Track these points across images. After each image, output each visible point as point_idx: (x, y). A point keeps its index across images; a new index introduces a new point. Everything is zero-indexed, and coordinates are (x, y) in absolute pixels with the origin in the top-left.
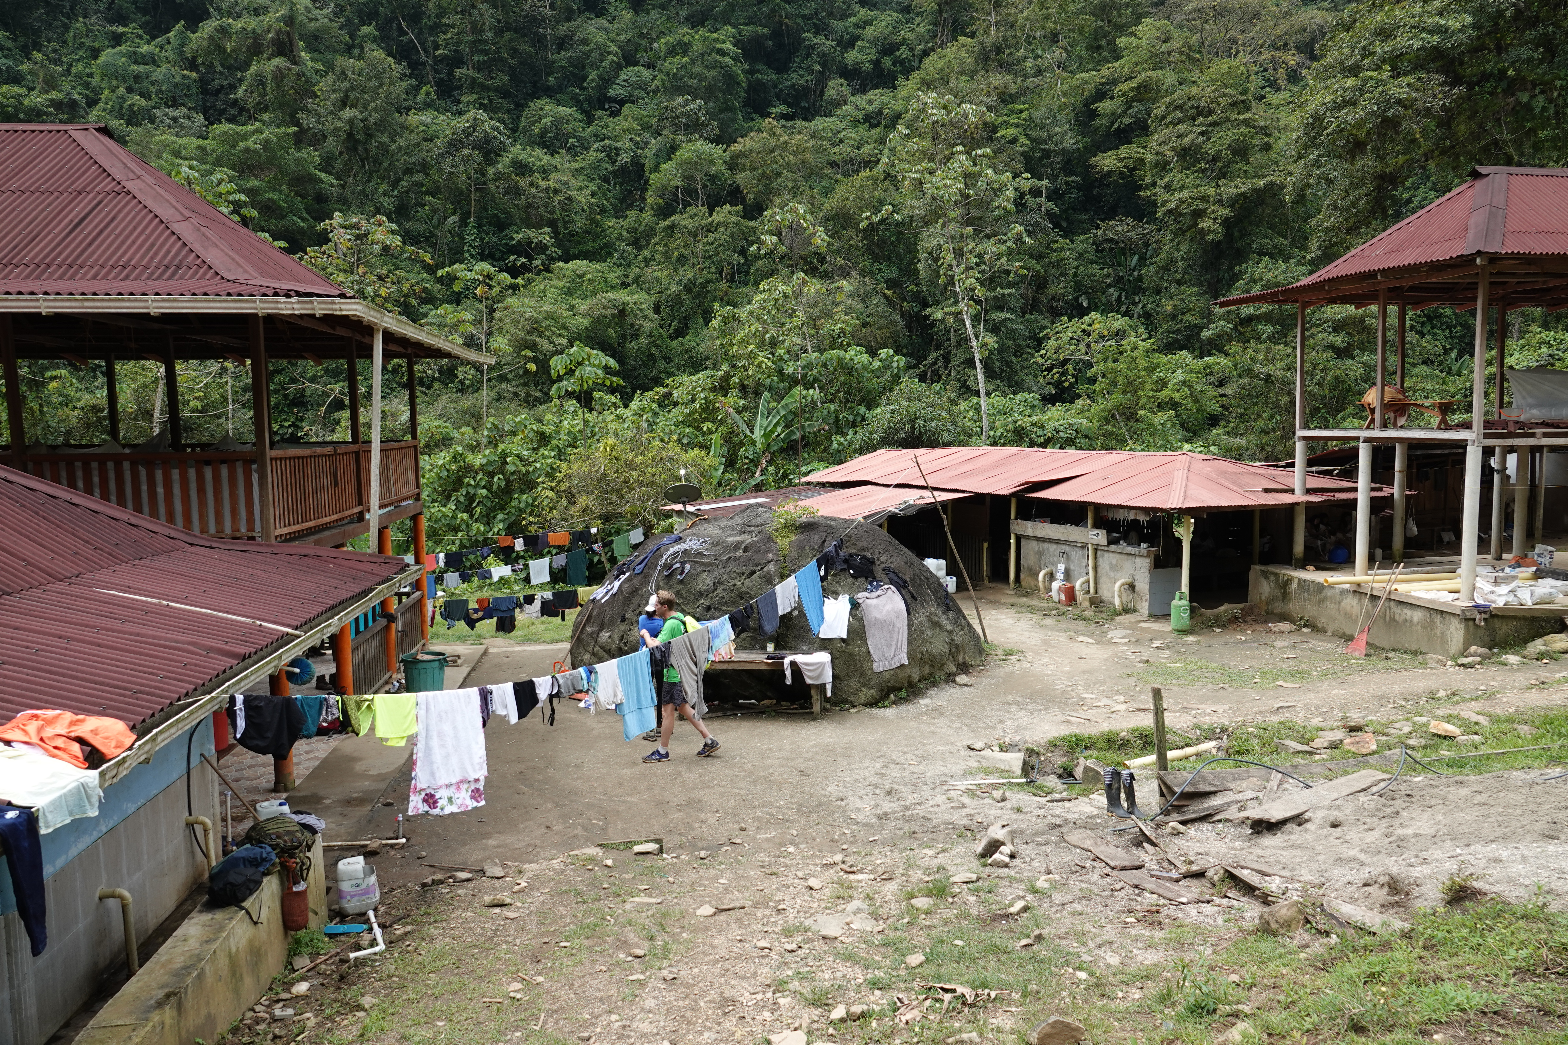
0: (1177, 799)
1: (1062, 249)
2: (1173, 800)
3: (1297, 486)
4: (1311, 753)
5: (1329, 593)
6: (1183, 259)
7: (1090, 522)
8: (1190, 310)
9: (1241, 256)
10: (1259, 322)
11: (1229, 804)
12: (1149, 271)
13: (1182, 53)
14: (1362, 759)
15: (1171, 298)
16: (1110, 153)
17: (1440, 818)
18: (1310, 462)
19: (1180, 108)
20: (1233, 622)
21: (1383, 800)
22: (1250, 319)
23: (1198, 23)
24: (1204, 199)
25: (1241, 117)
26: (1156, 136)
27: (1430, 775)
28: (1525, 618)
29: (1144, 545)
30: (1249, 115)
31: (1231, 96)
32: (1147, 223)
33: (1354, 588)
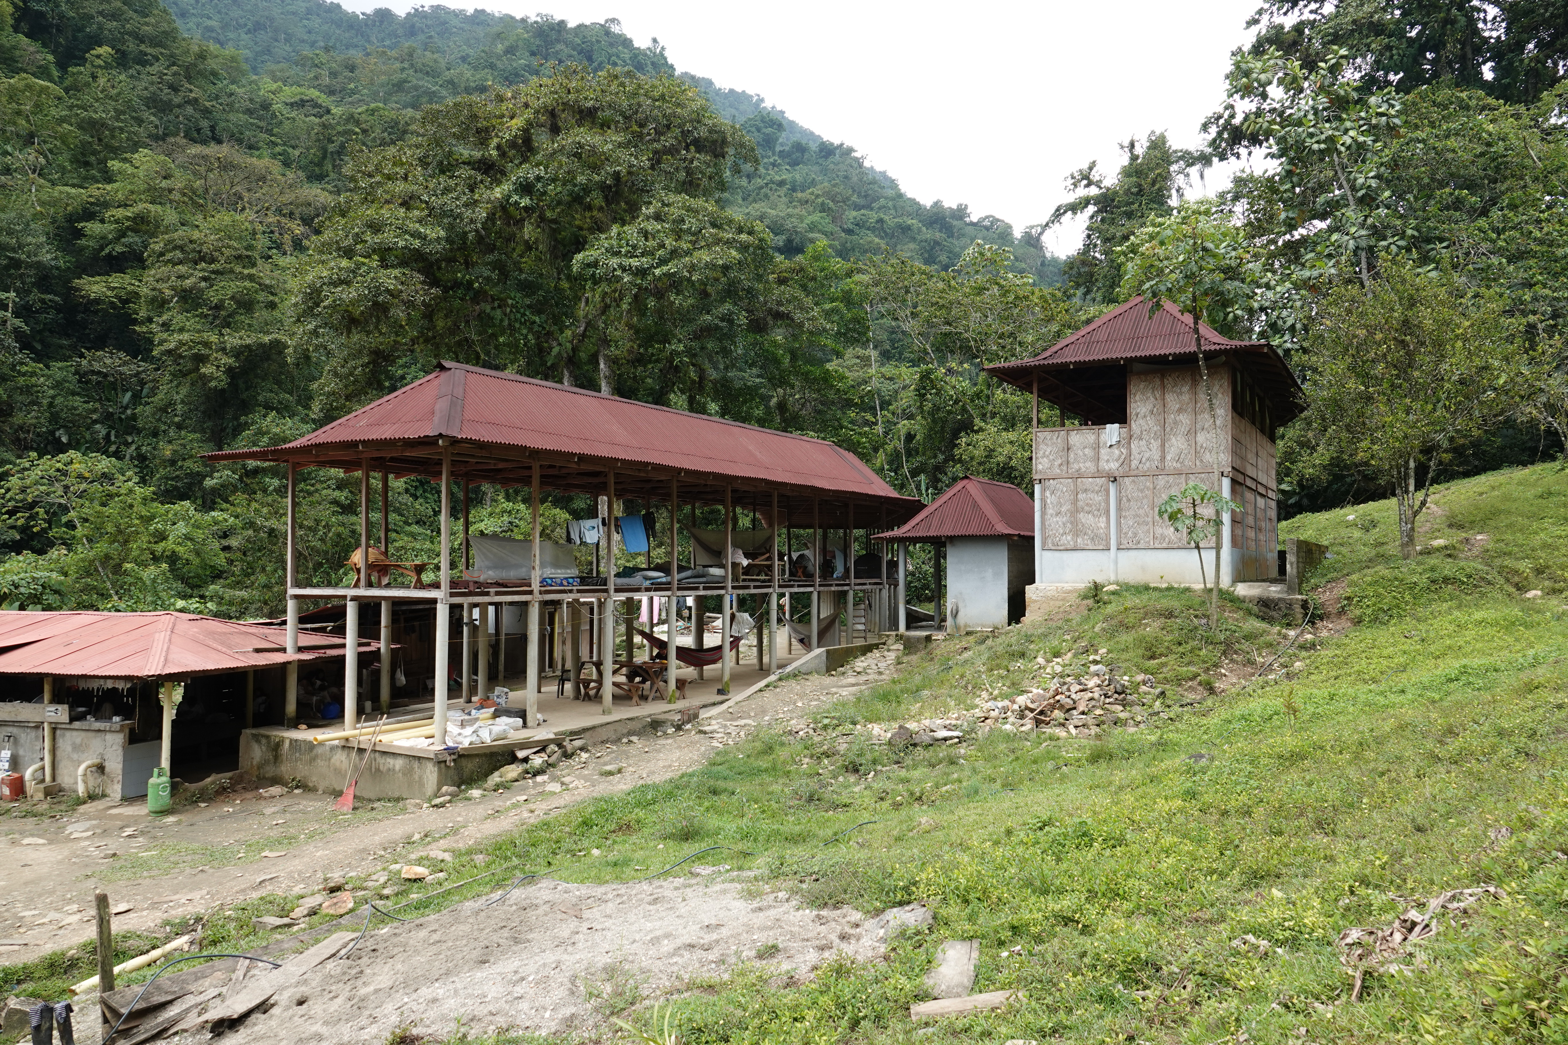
0: (124, 1022)
1: (33, 374)
2: (119, 1025)
3: (289, 646)
4: (289, 926)
5: (320, 750)
6: (182, 402)
7: (47, 696)
8: (191, 457)
9: (246, 407)
10: (266, 475)
11: (187, 1011)
12: (144, 412)
13: (184, 195)
14: (335, 921)
15: (170, 442)
16: (98, 278)
17: (399, 966)
18: (302, 620)
19: (181, 248)
20: (222, 793)
21: (349, 962)
22: (256, 471)
23: (202, 169)
24: (207, 344)
25: (246, 272)
26: (153, 272)
27: (395, 924)
28: (485, 755)
29: (116, 719)
30: (253, 271)
31: (236, 249)
32: (142, 360)
33: (343, 743)
